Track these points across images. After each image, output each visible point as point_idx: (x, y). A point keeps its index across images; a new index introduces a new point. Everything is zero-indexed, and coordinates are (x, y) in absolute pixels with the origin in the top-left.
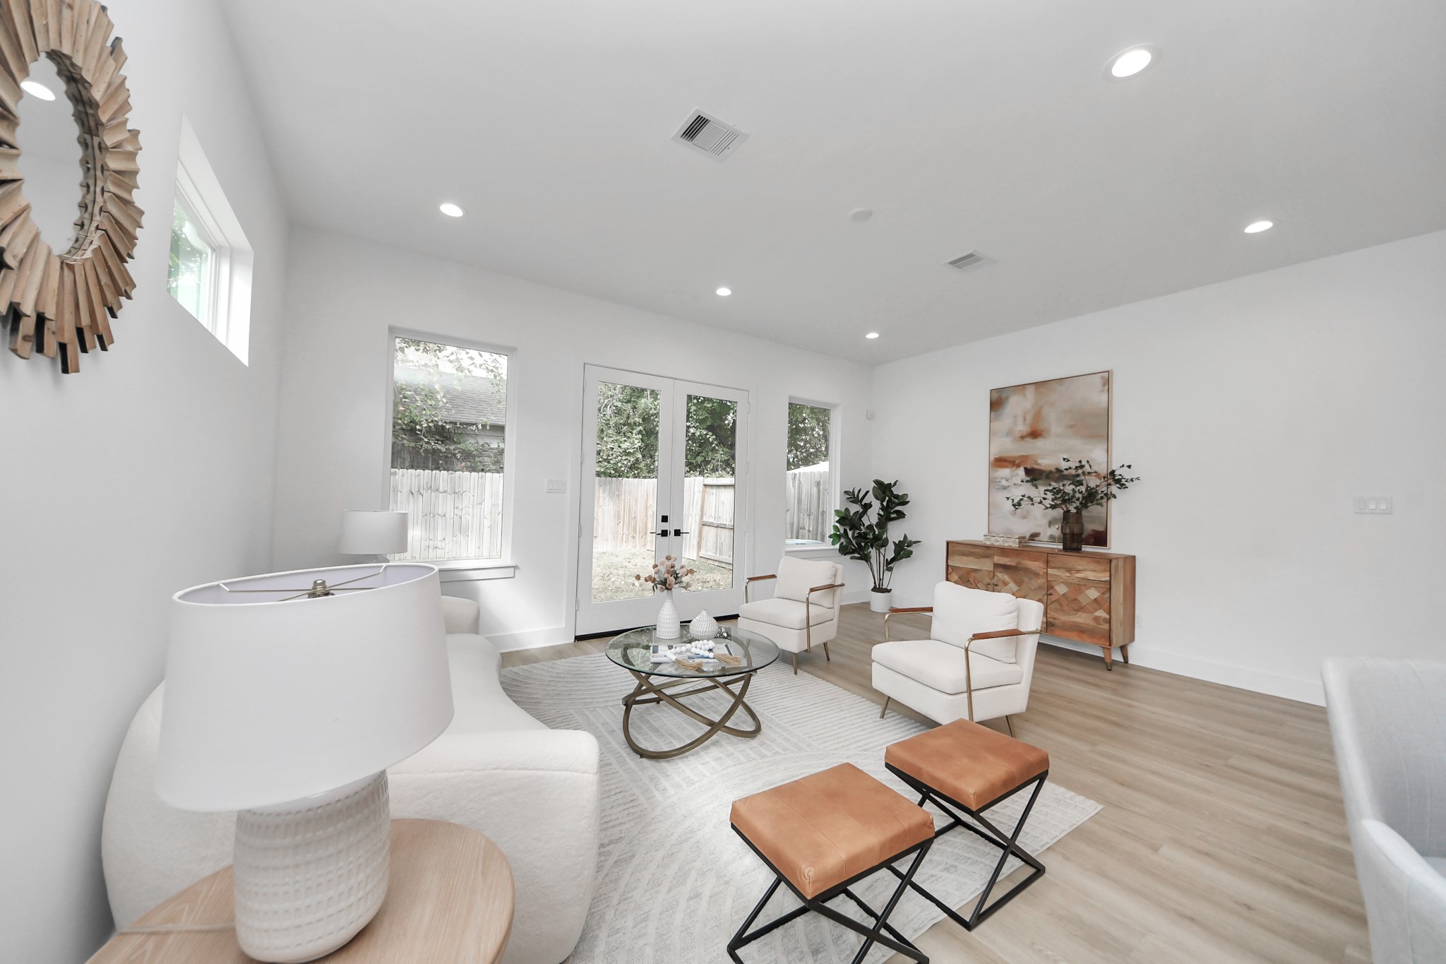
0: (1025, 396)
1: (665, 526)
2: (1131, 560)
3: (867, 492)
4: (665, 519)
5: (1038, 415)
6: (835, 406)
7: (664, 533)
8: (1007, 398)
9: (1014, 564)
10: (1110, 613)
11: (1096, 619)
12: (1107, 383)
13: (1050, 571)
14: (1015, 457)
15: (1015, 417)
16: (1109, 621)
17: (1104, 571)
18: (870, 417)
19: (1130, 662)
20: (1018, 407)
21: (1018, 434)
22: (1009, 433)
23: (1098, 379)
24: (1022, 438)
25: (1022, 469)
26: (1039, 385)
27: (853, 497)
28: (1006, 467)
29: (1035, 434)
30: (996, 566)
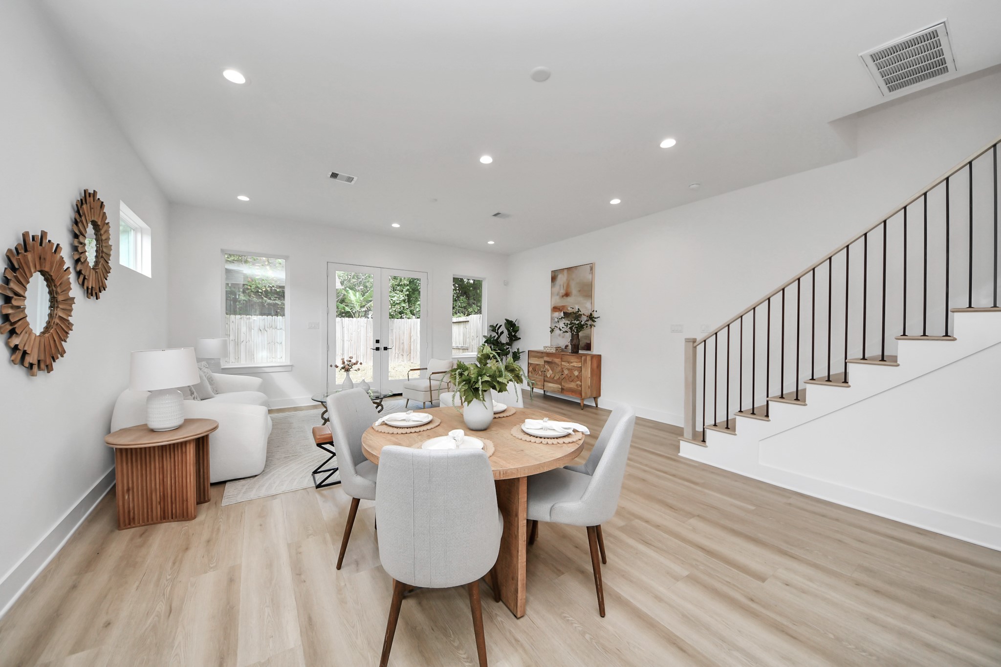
0: (563, 274)
1: (378, 345)
2: (599, 357)
3: (501, 326)
4: (378, 341)
5: (568, 286)
6: (485, 279)
7: (378, 349)
8: (557, 276)
9: (550, 360)
10: (581, 382)
11: (577, 385)
12: (592, 269)
13: (563, 363)
14: (560, 306)
15: (560, 286)
16: (581, 386)
17: (579, 362)
18: (506, 284)
19: (599, 406)
20: (562, 279)
21: (561, 295)
22: (558, 295)
23: (588, 267)
24: (563, 296)
25: (562, 312)
26: (569, 269)
27: (494, 328)
28: (557, 312)
29: (567, 295)
30: (545, 362)
